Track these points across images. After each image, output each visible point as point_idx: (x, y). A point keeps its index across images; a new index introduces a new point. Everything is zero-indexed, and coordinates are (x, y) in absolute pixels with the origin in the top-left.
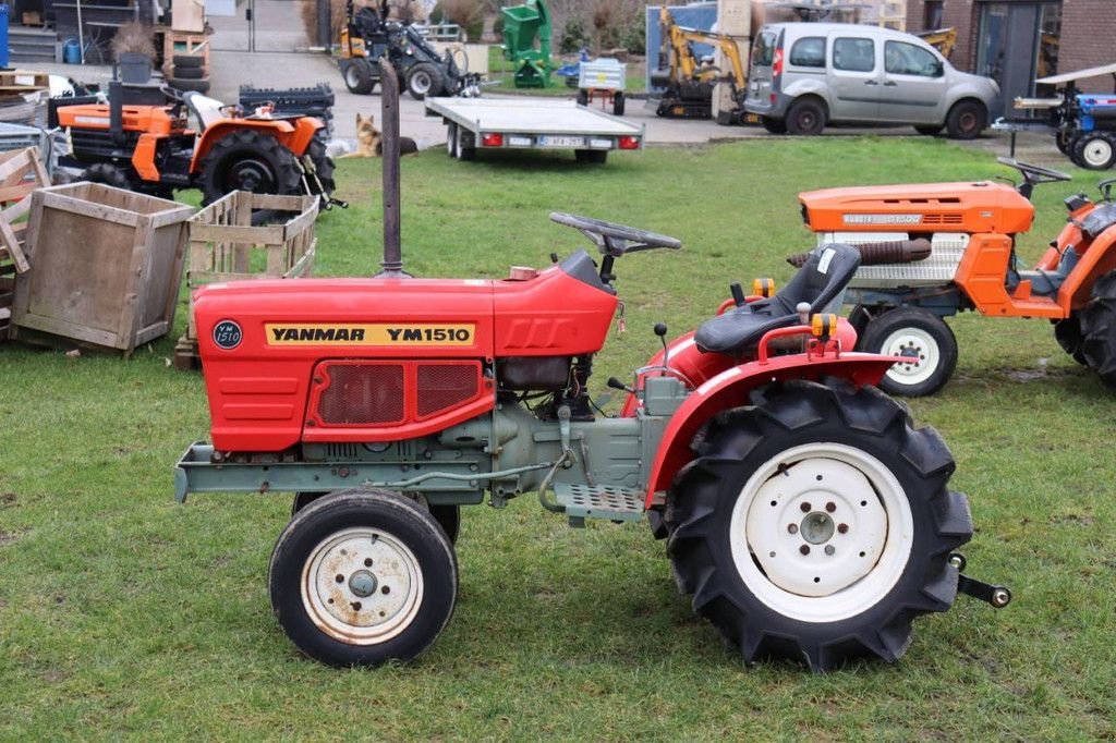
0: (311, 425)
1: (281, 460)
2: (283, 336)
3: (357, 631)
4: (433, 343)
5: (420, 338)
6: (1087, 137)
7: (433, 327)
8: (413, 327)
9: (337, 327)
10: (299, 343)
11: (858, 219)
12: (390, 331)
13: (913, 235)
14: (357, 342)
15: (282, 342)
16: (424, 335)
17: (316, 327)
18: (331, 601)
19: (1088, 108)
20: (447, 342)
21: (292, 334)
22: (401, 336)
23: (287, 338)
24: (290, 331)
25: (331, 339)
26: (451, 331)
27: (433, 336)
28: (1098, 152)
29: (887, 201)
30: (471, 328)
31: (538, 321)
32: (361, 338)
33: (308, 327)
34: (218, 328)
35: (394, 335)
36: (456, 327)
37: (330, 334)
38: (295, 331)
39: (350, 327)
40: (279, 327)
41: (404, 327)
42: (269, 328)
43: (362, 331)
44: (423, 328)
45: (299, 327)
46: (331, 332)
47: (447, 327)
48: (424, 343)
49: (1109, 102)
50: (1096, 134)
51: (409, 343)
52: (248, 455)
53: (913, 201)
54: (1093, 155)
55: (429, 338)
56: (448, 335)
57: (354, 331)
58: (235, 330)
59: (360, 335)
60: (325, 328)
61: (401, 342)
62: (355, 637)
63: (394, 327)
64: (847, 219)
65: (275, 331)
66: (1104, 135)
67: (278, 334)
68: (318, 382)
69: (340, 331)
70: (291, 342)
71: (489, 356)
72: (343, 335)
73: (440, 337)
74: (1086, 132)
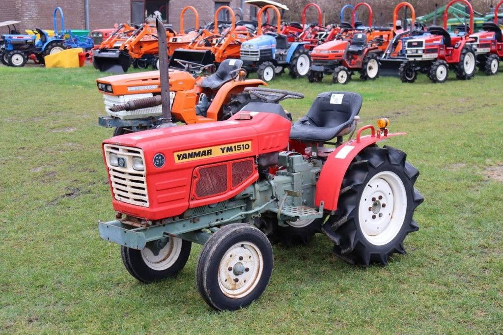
0: (192, 200)
1: (174, 220)
2: (181, 158)
3: (235, 292)
4: (237, 152)
5: (232, 151)
6: (12, 53)
7: (236, 144)
8: (229, 146)
9: (201, 150)
10: (188, 160)
11: (133, 89)
12: (221, 149)
13: (155, 94)
14: (209, 156)
15: (181, 161)
16: (234, 149)
17: (193, 151)
18: (226, 280)
19: (9, 40)
20: (242, 151)
21: (184, 156)
22: (225, 150)
23: (182, 159)
24: (184, 154)
25: (199, 156)
26: (243, 145)
27: (237, 149)
28: (17, 59)
29: (143, 80)
30: (249, 143)
31: (273, 136)
32: (211, 154)
33: (190, 152)
34: (156, 158)
35: (223, 150)
36: (245, 143)
37: (199, 154)
38: (185, 154)
39: (206, 149)
40: (179, 153)
41: (226, 146)
42: (175, 154)
43: (211, 150)
44: (233, 145)
45: (187, 152)
46: (199, 152)
47: (241, 144)
48: (234, 153)
49: (18, 38)
50: (16, 52)
51: (229, 153)
52: (161, 221)
53: (153, 79)
54: (15, 61)
55: (235, 150)
56: (242, 147)
57: (208, 151)
58: (162, 158)
59: (210, 152)
60: (197, 151)
61: (226, 154)
62: (237, 295)
63: (223, 147)
64: (129, 89)
65: (178, 155)
66: (19, 52)
67: (179, 157)
68: (195, 177)
69: (203, 152)
70: (185, 160)
71: (257, 155)
72: (204, 153)
73: (239, 148)
74: (10, 51)
